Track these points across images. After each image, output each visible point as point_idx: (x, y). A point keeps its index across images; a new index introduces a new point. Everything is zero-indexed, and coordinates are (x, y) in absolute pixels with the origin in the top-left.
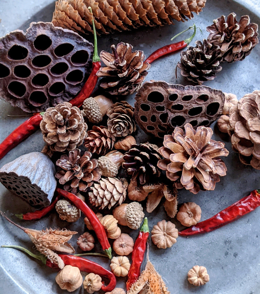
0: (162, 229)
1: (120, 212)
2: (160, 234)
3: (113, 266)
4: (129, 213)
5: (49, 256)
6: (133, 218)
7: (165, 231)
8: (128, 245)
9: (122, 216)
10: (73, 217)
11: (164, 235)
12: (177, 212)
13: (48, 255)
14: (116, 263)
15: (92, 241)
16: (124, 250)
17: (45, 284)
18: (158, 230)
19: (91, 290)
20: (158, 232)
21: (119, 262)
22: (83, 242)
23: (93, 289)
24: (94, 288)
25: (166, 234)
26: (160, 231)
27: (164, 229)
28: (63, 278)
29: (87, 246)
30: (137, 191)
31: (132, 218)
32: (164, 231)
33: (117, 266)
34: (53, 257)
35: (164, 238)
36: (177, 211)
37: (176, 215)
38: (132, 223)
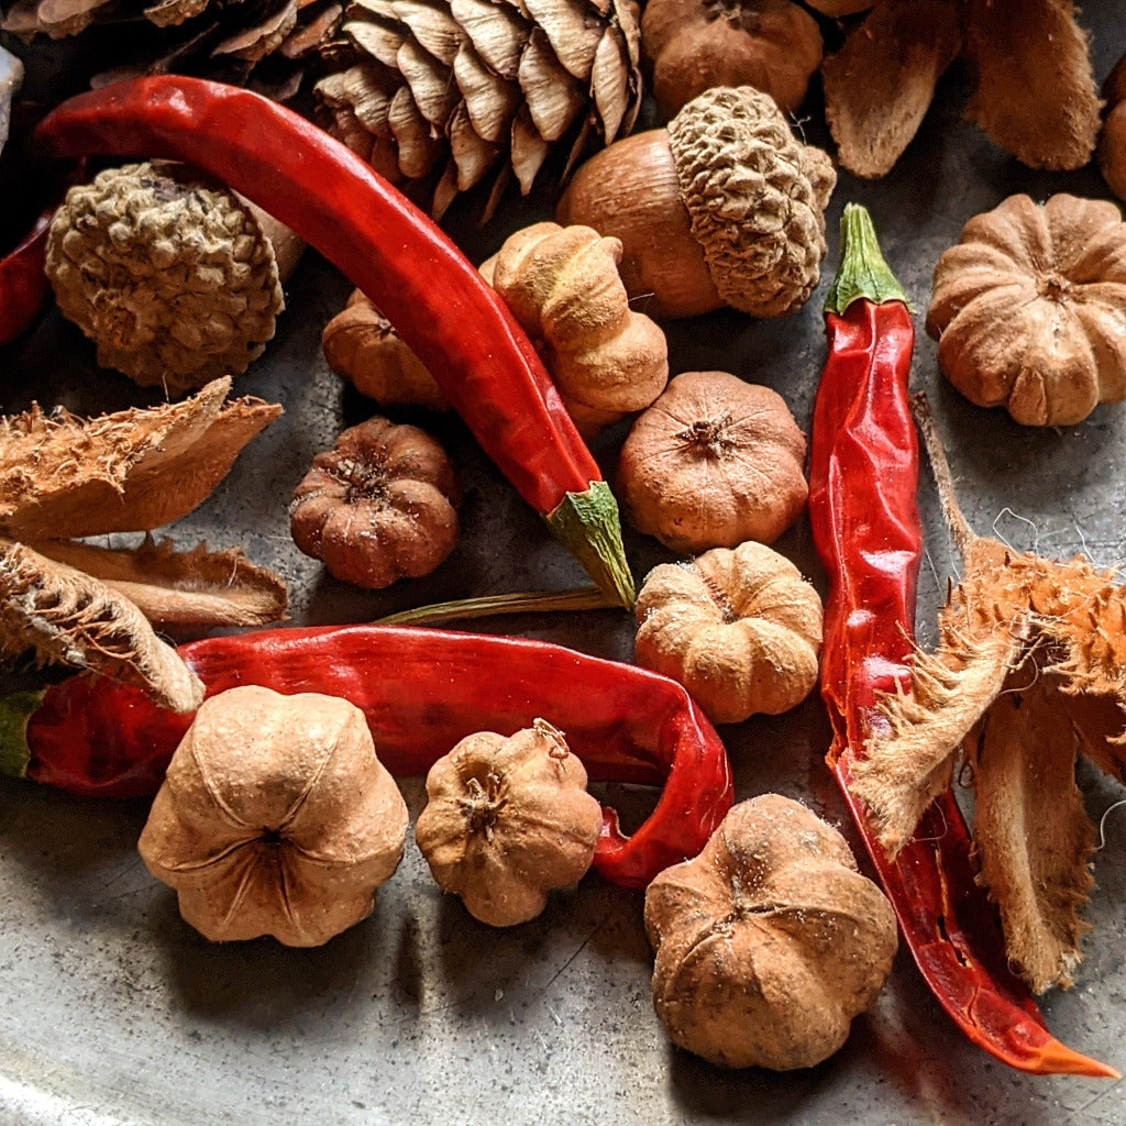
0: (1019, 247)
1: (619, 171)
2: (1014, 290)
3: (670, 619)
4: (704, 137)
5: (31, 596)
6: (751, 161)
7: (1048, 256)
8: (755, 434)
9: (648, 197)
10: (216, 275)
11: (1053, 292)
12: (1105, 114)
13: (23, 590)
14: (684, 597)
15: (426, 466)
16: (731, 476)
17: (48, 959)
18: (991, 262)
19: (510, 851)
20: (989, 279)
21: (714, 589)
22: (347, 502)
23: (522, 839)
24: (534, 824)
25: (1065, 284)
26: (1006, 268)
27: (1035, 244)
28: (206, 771)
29: (389, 517)
30: (722, 24)
31: (739, 168)
32: (1040, 266)
33: (697, 614)
34: (81, 606)
35: (1056, 318)
36: (1101, 104)
37: (1101, 137)
38: (750, 215)
